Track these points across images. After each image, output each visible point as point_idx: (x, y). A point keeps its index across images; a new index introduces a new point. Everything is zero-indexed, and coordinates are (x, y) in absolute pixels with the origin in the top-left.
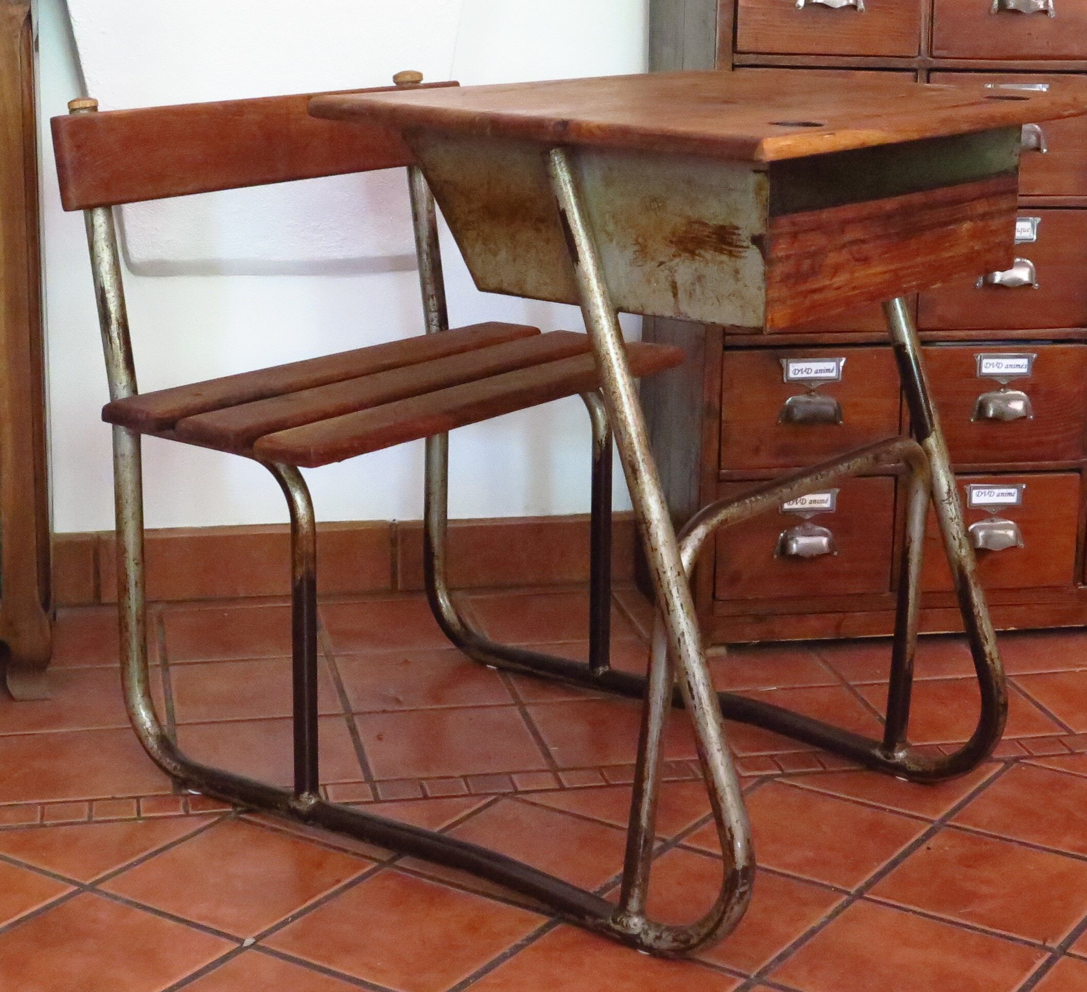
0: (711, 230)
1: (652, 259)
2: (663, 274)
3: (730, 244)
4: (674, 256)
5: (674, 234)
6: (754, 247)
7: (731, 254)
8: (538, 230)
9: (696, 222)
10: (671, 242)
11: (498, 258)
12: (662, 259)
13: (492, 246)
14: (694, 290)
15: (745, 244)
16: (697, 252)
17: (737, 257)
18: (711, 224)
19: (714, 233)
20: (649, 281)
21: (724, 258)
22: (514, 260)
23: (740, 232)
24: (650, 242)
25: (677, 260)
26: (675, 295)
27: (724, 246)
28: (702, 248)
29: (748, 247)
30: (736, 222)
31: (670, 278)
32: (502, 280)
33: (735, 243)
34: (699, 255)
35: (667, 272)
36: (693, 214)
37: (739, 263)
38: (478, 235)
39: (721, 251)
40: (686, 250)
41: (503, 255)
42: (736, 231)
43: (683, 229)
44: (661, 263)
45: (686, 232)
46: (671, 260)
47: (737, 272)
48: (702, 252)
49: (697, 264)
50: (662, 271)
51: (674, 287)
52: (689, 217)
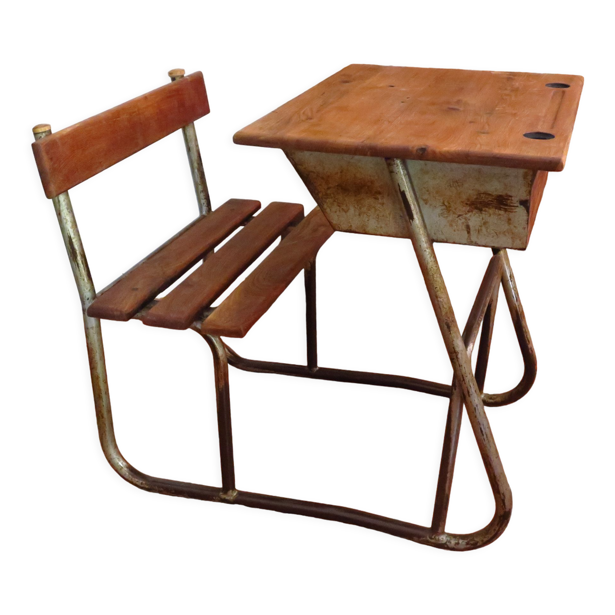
0: (493, 198)
1: (454, 213)
2: (461, 221)
3: (506, 205)
4: (469, 212)
5: (468, 200)
6: (522, 206)
7: (506, 210)
8: (376, 199)
9: (483, 194)
10: (467, 204)
11: (348, 214)
12: (460, 214)
13: (344, 207)
14: (481, 230)
15: (515, 205)
16: (484, 209)
17: (510, 212)
18: (494, 194)
19: (495, 199)
20: (451, 225)
21: (502, 212)
22: (359, 215)
23: (513, 198)
24: (452, 204)
25: (470, 214)
26: (469, 232)
27: (502, 206)
28: (487, 207)
29: (517, 206)
30: (509, 193)
31: (465, 224)
32: (351, 226)
33: (509, 204)
34: (485, 211)
35: (463, 220)
36: (482, 189)
37: (511, 215)
38: (334, 201)
39: (500, 209)
40: (476, 208)
41: (352, 210)
42: (510, 198)
43: (475, 197)
44: (459, 216)
45: (477, 198)
46: (466, 214)
47: (509, 219)
48: (487, 209)
49: (484, 215)
50: (460, 219)
51: (468, 228)
52: (479, 191)
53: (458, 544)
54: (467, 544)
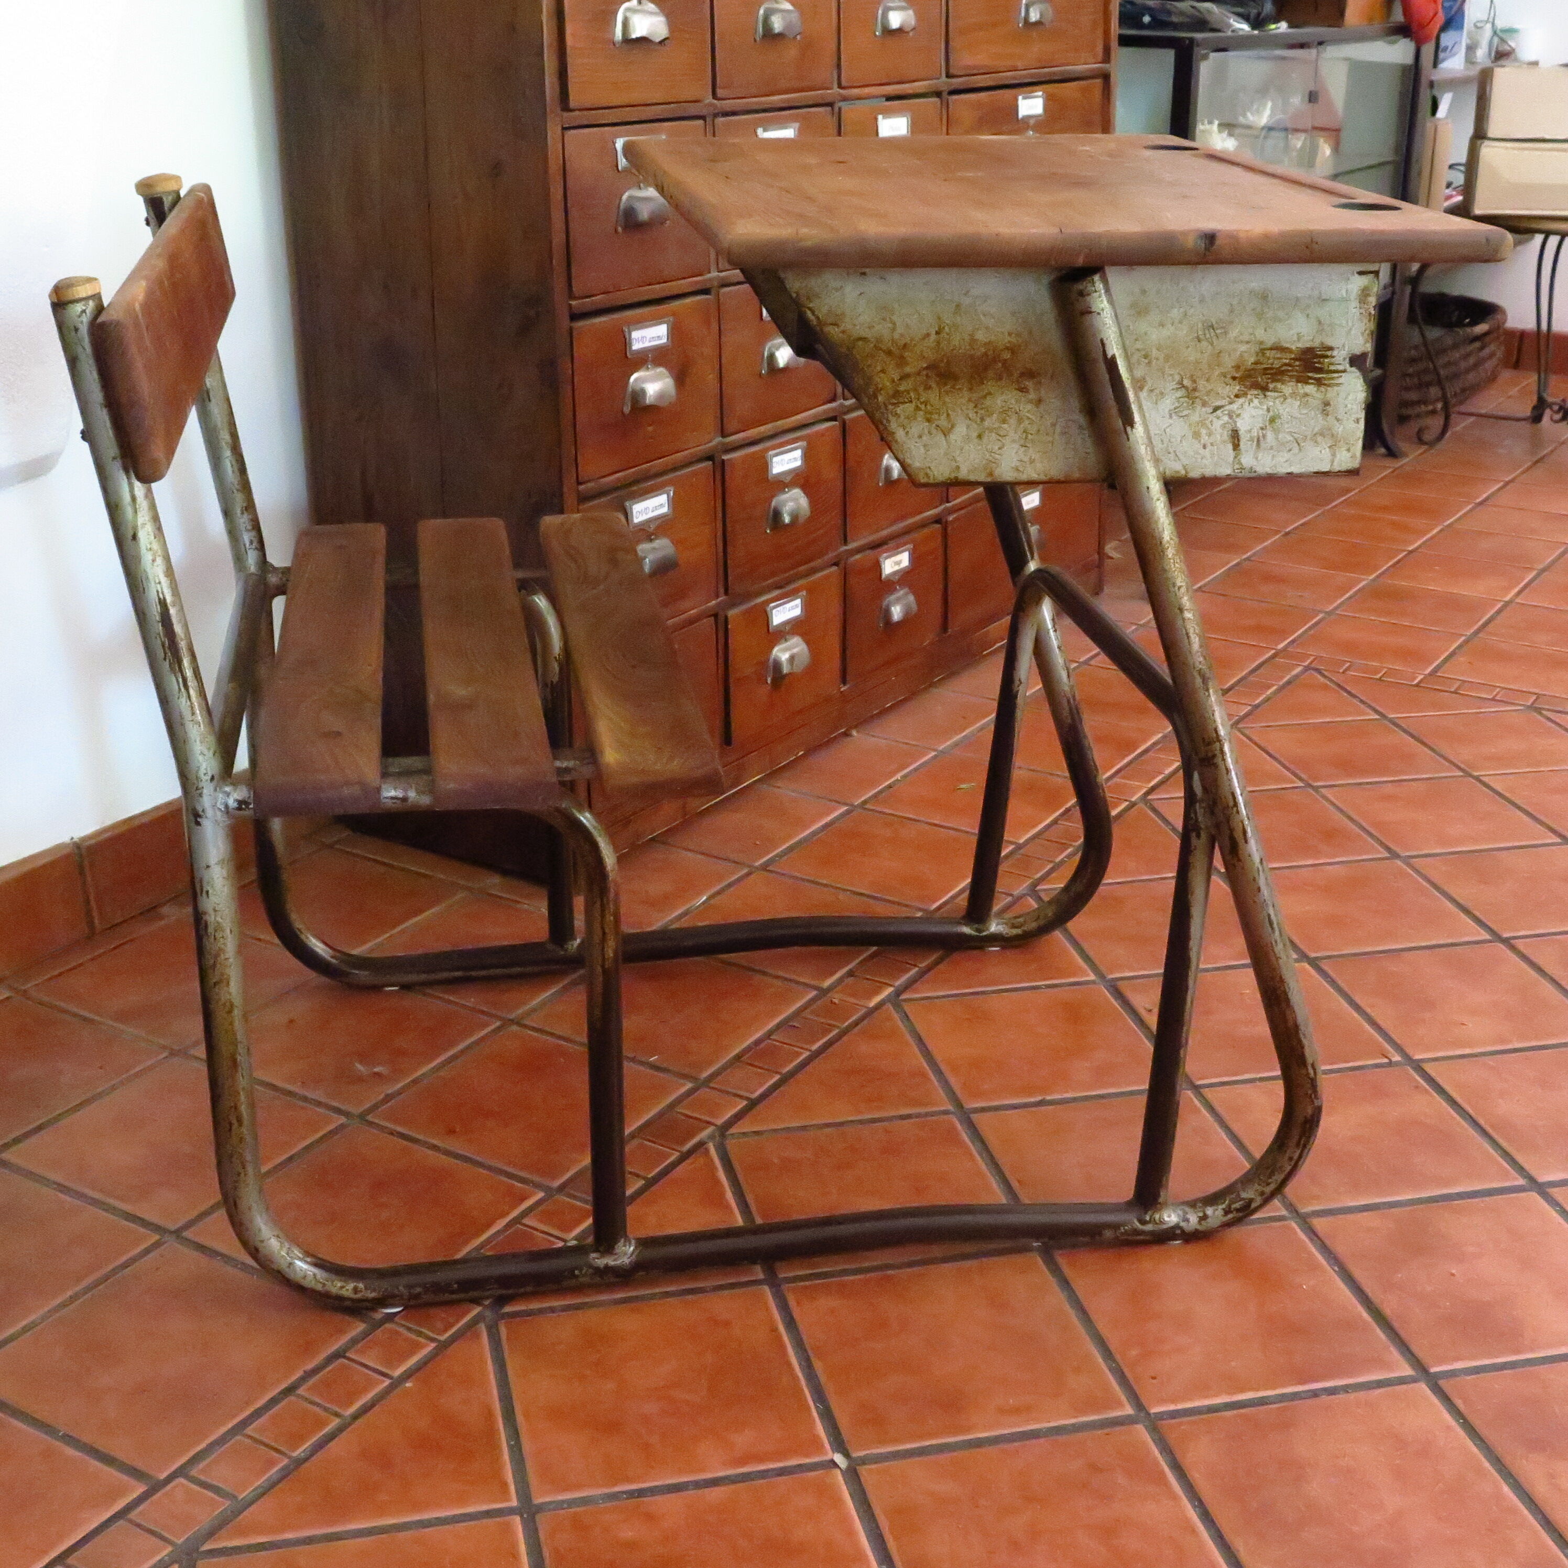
0: (1293, 356)
1: (1204, 404)
2: (1219, 424)
3: (1320, 370)
4: (1237, 396)
5: (1237, 367)
6: (1354, 369)
7: (1319, 383)
8: (1023, 390)
9: (1271, 349)
10: (1234, 378)
11: (952, 437)
12: (1218, 403)
13: (943, 422)
14: (1264, 436)
15: (1341, 368)
16: (1271, 386)
17: (1329, 385)
18: (1294, 348)
19: (1295, 359)
20: (1197, 435)
21: (1310, 389)
22: (980, 437)
23: (1335, 353)
24: (1202, 383)
25: (1241, 400)
26: (1236, 447)
27: (1310, 374)
28: (1278, 381)
29: (1344, 371)
30: (1329, 342)
31: (1229, 427)
32: (958, 468)
33: (1326, 368)
34: (1275, 390)
35: (1226, 418)
36: (1270, 340)
37: (1331, 393)
38: (917, 408)
39: (1304, 381)
40: (1256, 386)
41: (961, 430)
42: (1329, 353)
43: (1252, 360)
44: (1216, 409)
45: (1256, 363)
46: (1231, 403)
47: (1327, 404)
48: (1279, 385)
49: (1272, 401)
50: (1218, 418)
51: (1235, 437)
52: (1261, 343)
53: (1204, 1217)
54: (1227, 1212)
